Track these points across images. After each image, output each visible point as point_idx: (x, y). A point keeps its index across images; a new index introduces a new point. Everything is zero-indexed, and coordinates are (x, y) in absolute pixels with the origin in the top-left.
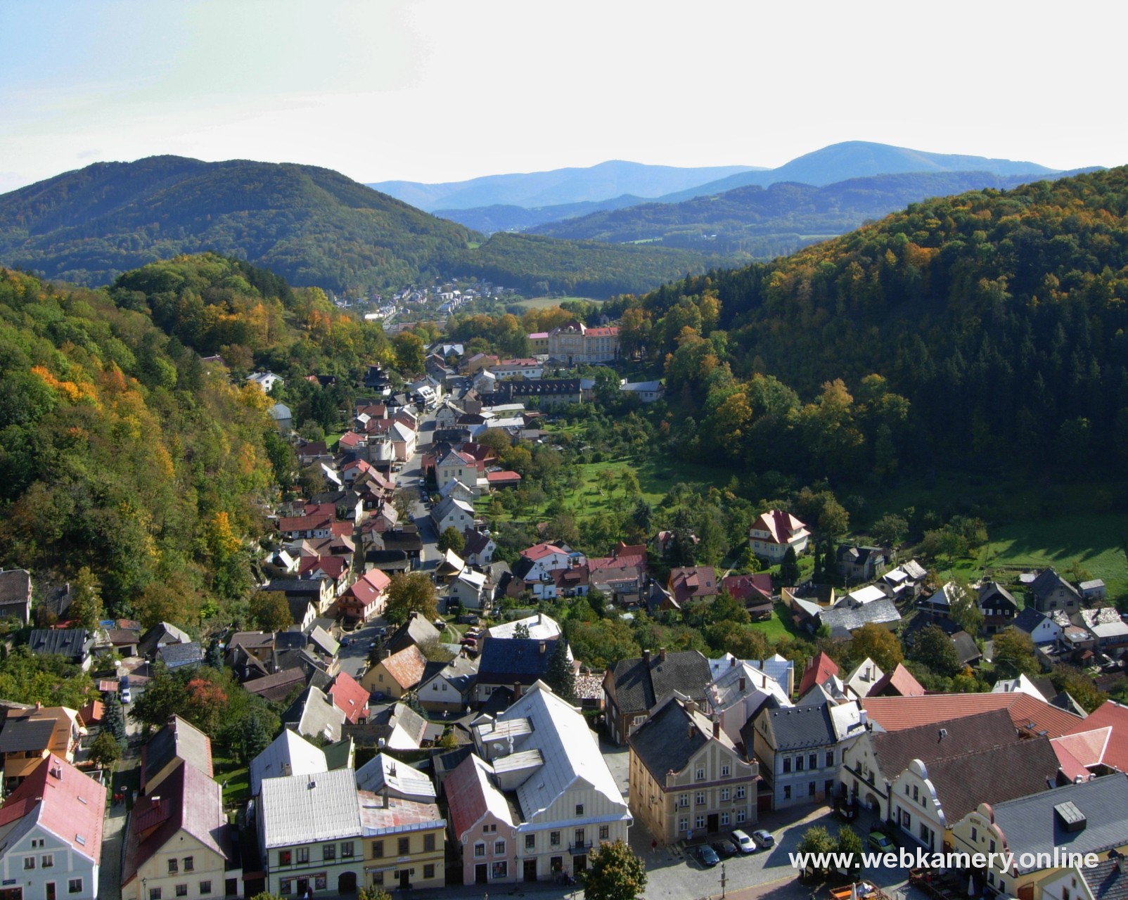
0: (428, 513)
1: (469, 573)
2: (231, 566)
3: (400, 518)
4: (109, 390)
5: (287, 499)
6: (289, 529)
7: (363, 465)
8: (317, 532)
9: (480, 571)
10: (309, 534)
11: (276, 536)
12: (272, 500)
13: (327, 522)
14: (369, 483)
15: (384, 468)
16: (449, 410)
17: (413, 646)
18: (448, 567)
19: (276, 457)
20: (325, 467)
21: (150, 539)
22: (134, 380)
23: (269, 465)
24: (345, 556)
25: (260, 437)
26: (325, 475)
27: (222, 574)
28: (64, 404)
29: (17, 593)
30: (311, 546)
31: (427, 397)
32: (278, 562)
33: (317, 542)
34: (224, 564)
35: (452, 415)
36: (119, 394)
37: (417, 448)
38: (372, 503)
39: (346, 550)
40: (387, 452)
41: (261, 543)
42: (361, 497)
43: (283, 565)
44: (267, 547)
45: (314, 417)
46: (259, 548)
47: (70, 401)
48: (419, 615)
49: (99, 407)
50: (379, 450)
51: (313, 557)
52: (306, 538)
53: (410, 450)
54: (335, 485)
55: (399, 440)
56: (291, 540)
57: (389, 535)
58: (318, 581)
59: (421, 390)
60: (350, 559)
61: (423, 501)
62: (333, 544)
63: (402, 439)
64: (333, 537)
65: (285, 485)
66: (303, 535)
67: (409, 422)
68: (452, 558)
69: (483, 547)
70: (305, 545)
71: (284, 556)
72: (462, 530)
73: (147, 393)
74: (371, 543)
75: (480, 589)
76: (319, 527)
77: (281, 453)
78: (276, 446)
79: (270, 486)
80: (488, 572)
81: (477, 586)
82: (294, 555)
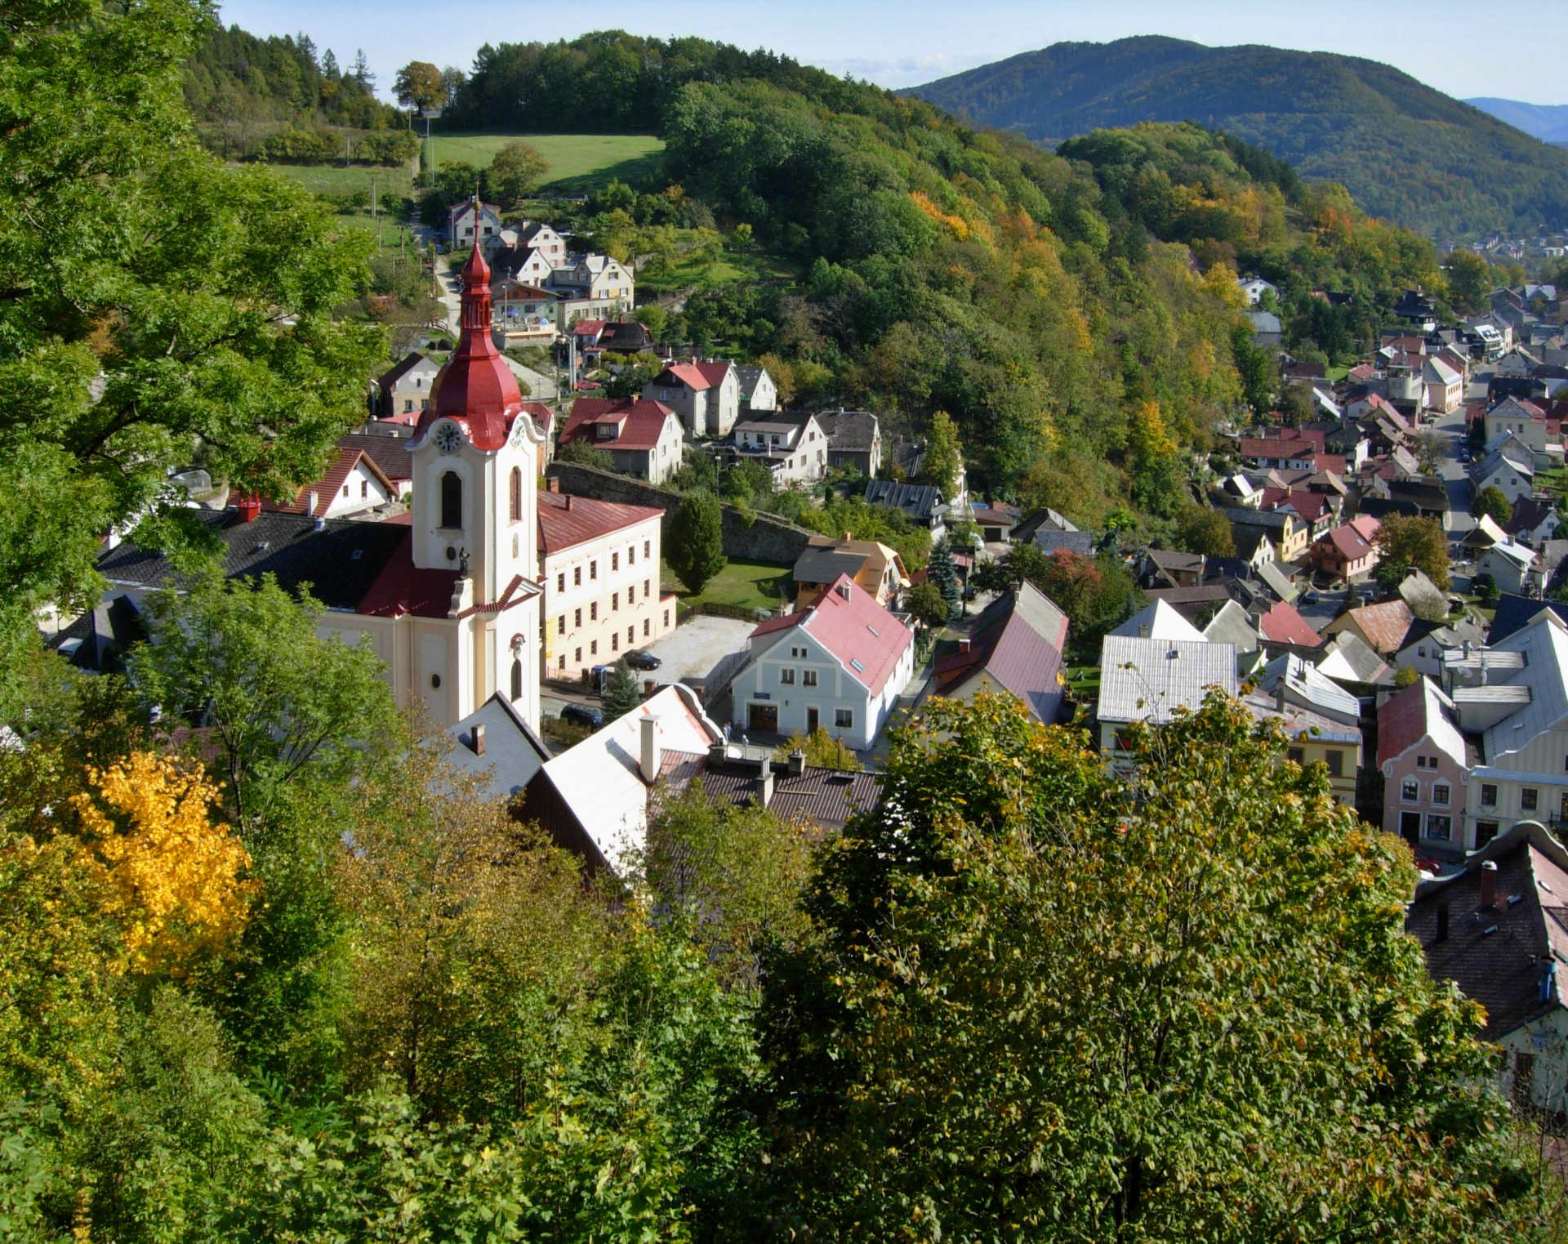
0: (1466, 476)
1: (1510, 544)
2: (1158, 474)
3: (1419, 470)
4: (1012, 236)
5: (1257, 422)
6: (1252, 454)
7: (1374, 399)
8: (1293, 463)
9: (1529, 546)
10: (1282, 464)
11: (1235, 459)
12: (1237, 421)
13: (1309, 451)
14: (1380, 421)
15: (1407, 409)
16: (1518, 358)
17: (1400, 602)
18: (1481, 537)
19: (1248, 367)
20: (1316, 391)
21: (1047, 417)
22: (1046, 230)
23: (1236, 375)
24: (1330, 499)
25: (1226, 337)
26: (1317, 402)
27: (1147, 483)
28: (947, 239)
29: (859, 440)
30: (1282, 477)
31: (1489, 340)
32: (1231, 487)
33: (1291, 474)
34: (1150, 469)
35: (1523, 364)
36: (1024, 243)
37: (1465, 400)
38: (1381, 446)
39: (1334, 492)
40: (1414, 389)
41: (1210, 462)
42: (1365, 435)
43: (1239, 493)
44: (1219, 468)
45: (1314, 338)
46: (1207, 467)
47: (957, 239)
48: (1419, 574)
49: (994, 251)
50: (1402, 386)
51: (1280, 490)
52: (1277, 468)
53: (1454, 398)
54: (1328, 415)
55: (1435, 382)
56: (1255, 468)
57: (1400, 486)
58: (1284, 516)
59: (1480, 329)
60: (1339, 504)
61: (1461, 460)
62: (1314, 480)
63: (1441, 380)
64: (1315, 471)
65: (1260, 408)
66: (1273, 463)
67: (1457, 364)
68: (1487, 524)
69: (1539, 522)
70: (1273, 475)
71: (1240, 481)
72: (1512, 499)
73: (1063, 248)
74: (1370, 487)
75: (1526, 569)
76: (1297, 456)
77: (1257, 363)
78: (1249, 353)
79: (1236, 402)
80: (1540, 550)
81: (1519, 563)
82: (1255, 484)
